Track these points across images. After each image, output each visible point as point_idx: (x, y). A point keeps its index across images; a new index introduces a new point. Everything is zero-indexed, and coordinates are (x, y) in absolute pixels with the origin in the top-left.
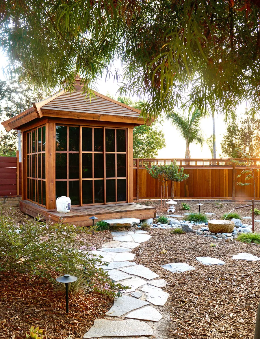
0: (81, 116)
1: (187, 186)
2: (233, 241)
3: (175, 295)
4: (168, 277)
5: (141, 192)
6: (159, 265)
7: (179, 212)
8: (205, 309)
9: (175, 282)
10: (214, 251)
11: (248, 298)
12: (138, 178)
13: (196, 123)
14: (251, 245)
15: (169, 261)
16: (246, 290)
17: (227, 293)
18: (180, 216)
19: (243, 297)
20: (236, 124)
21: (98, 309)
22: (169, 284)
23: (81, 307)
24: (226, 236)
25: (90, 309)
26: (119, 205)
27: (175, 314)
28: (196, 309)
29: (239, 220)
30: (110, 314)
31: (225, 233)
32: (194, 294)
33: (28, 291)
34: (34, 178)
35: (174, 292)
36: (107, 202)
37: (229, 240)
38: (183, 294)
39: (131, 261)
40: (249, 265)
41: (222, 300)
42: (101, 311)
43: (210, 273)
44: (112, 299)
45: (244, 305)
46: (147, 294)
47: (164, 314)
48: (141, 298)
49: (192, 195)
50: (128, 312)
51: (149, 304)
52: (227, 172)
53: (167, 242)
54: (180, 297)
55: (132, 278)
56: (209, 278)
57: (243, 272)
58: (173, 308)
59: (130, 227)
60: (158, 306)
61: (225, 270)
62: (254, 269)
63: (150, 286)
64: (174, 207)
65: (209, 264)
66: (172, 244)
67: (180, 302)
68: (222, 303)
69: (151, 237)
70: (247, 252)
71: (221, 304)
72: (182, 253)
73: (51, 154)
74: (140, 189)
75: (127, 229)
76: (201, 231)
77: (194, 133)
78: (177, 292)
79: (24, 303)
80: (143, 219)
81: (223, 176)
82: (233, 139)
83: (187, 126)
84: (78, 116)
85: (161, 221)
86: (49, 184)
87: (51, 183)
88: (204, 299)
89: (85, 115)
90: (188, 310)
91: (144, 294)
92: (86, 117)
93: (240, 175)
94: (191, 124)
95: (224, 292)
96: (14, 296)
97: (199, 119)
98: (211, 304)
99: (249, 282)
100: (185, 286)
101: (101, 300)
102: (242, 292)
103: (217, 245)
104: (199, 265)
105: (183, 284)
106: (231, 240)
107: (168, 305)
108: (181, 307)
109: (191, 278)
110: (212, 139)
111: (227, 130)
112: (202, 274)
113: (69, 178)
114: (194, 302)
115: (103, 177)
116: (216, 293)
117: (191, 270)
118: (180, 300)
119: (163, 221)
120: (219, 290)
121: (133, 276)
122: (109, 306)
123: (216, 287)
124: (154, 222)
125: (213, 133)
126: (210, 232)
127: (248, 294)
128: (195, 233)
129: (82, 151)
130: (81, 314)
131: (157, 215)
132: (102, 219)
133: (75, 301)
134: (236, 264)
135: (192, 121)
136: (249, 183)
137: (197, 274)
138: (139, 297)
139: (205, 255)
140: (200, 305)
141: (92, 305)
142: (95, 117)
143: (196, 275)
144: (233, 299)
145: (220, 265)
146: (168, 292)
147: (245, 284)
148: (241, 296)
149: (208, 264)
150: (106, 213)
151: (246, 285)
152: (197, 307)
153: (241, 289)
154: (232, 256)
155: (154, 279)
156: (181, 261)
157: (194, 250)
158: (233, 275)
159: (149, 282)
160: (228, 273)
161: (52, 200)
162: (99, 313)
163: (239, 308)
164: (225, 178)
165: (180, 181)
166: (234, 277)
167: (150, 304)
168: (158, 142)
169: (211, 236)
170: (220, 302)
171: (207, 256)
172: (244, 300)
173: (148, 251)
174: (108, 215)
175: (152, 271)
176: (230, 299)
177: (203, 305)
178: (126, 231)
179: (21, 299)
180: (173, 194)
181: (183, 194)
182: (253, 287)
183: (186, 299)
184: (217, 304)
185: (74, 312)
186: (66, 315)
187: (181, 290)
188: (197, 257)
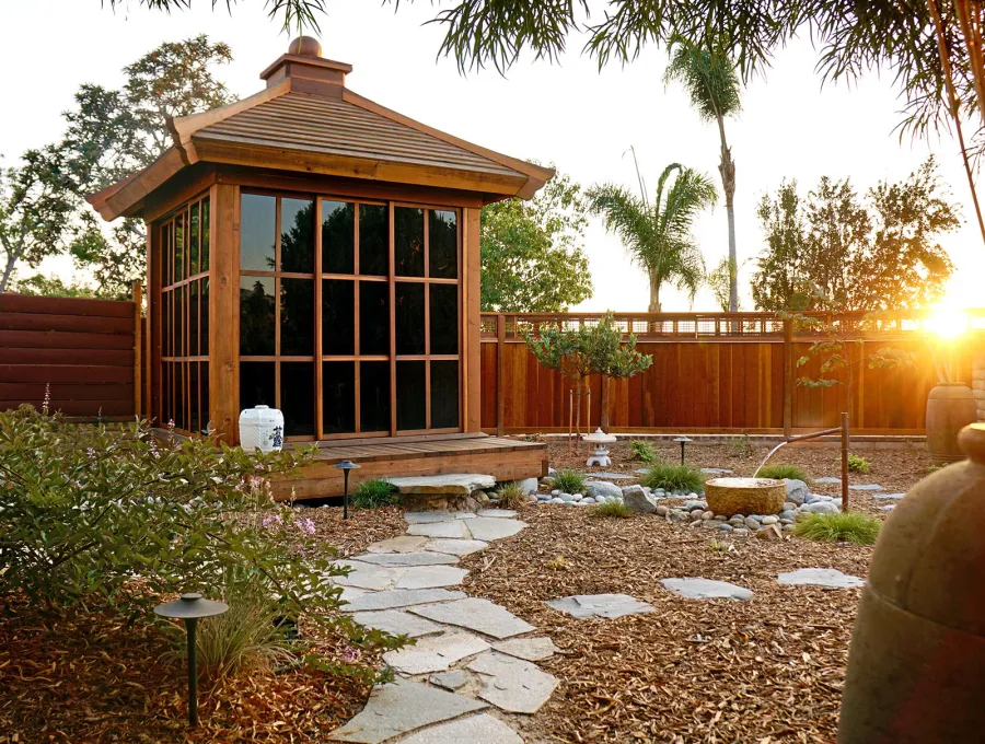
0: (317, 164)
1: (648, 396)
2: (781, 536)
3: (579, 683)
4: (563, 632)
5: (511, 414)
6: (541, 599)
7: (622, 466)
8: (675, 726)
9: (585, 646)
10: (721, 561)
11: (826, 693)
12: (503, 372)
13: (677, 221)
14: (836, 547)
15: (572, 589)
16: (817, 668)
17: (753, 678)
18: (625, 477)
19: (808, 690)
20: (797, 225)
21: (307, 720)
22: (563, 651)
23: (246, 712)
24: (761, 523)
25: (278, 717)
26: (433, 438)
27: (570, 740)
28: (647, 724)
29: (801, 484)
30: (346, 734)
31: (758, 514)
32: (644, 680)
33: (82, 661)
34: (178, 359)
35: (577, 675)
36: (398, 429)
37: (769, 534)
38: (608, 678)
39: (452, 588)
40: (829, 598)
41: (738, 698)
42: (316, 724)
43: (703, 622)
44: (364, 692)
45: (811, 713)
46: (484, 679)
47: (533, 737)
48: (461, 691)
49: (662, 422)
50: (407, 729)
51: (487, 708)
52: (768, 352)
53: (576, 538)
54: (594, 689)
55: (443, 633)
56: (699, 636)
57: (812, 618)
58: (567, 720)
59: (462, 498)
60: (516, 714)
61: (753, 613)
62: (845, 609)
63: (498, 655)
64: (608, 452)
65: (700, 597)
66: (588, 543)
67: (594, 703)
68: (735, 706)
69: (527, 525)
70: (826, 566)
71: (732, 710)
72: (617, 568)
73: (224, 279)
74: (509, 402)
75: (455, 505)
76: (684, 510)
77: (673, 251)
78: (587, 673)
79: (57, 696)
80: (505, 477)
81: (757, 365)
82: (788, 267)
83: (652, 232)
84: (307, 162)
85: (564, 484)
86: (218, 368)
87: (225, 368)
88: (674, 694)
89: (330, 159)
90: (617, 727)
91: (473, 679)
92: (332, 166)
93: (808, 359)
94: (663, 226)
95: (744, 675)
96: (29, 675)
97: (689, 210)
98: (698, 709)
99: (828, 647)
100: (614, 658)
101: (323, 693)
102: (804, 673)
103: (732, 547)
104: (668, 598)
105: (609, 652)
106: (775, 533)
107: (550, 711)
108: (595, 719)
109: (639, 634)
110: (726, 272)
111: (768, 242)
112: (675, 623)
113: (282, 354)
114: (641, 702)
115: (388, 353)
116: (718, 678)
117: (642, 613)
118: (594, 698)
119: (570, 486)
120: (730, 667)
121: (447, 629)
122: (349, 714)
123: (720, 659)
124: (542, 490)
125: (727, 254)
126: (710, 513)
127: (825, 681)
128: (664, 516)
129: (324, 271)
130: (241, 733)
131: (551, 470)
132: (380, 475)
133: (232, 692)
134: (787, 598)
135: (667, 217)
136: (834, 381)
137: (659, 624)
138: (457, 688)
139: (692, 574)
140: (661, 713)
141: (288, 707)
142: (360, 169)
143: (657, 627)
144: (775, 694)
145: (737, 600)
146: (558, 674)
147: (814, 650)
148: (802, 687)
149: (698, 598)
150: (392, 458)
151: (818, 654)
152: (650, 718)
153: (802, 667)
154: (776, 577)
155: (516, 636)
156: (612, 589)
157: (656, 560)
158: (776, 626)
159: (497, 646)
160: (760, 621)
161: (229, 420)
162: (309, 733)
163: (792, 720)
164: (760, 372)
165: (627, 376)
166: (781, 633)
167: (489, 707)
168: (571, 284)
169: (715, 524)
170: (729, 703)
171: (697, 575)
172: (810, 698)
173: (511, 561)
174: (396, 462)
175: (513, 616)
176: (764, 695)
177: (670, 711)
178: (450, 511)
179: (50, 683)
180: (606, 418)
181: (638, 420)
182: (841, 660)
183: (614, 693)
184: (719, 709)
185: (217, 727)
186: (189, 731)
187: (603, 667)
188: (665, 577)
